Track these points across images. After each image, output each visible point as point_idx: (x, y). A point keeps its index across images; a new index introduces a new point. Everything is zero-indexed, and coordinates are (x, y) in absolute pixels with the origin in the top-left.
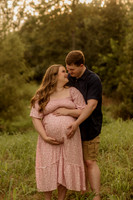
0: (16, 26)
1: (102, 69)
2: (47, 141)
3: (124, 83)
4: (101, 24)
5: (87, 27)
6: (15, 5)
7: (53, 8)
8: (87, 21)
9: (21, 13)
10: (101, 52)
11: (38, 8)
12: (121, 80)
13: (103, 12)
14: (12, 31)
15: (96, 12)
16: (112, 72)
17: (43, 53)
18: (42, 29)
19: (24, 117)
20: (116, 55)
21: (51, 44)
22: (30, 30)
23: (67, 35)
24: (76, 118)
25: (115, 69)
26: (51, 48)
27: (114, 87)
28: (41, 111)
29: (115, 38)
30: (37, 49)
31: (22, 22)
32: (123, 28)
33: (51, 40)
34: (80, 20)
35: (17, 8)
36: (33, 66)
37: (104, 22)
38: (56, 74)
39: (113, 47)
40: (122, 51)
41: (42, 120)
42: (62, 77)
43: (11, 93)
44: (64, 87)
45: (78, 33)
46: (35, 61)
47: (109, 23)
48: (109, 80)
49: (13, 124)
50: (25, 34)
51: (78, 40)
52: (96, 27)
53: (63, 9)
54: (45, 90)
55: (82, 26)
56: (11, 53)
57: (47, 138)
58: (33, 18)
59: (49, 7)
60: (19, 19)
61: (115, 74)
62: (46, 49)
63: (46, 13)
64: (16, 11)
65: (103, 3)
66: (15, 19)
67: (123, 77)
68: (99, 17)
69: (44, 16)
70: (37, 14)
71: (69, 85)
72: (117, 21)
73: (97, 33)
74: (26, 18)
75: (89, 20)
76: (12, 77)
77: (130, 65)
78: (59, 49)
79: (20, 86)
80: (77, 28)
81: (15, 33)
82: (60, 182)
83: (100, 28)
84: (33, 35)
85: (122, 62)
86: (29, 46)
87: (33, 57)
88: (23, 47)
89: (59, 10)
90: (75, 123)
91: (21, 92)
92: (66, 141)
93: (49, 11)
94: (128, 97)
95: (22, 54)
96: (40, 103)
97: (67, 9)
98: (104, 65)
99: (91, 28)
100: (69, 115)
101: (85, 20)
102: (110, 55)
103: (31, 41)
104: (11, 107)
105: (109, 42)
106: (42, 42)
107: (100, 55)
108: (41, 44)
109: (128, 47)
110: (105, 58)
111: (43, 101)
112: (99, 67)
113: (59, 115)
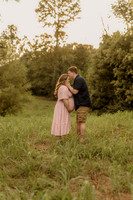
0: (17, 56)
5: (63, 61)
6: (18, 43)
8: (64, 58)
9: (21, 49)
14: (14, 59)
15: (70, 52)
17: (35, 75)
18: (34, 59)
21: (40, 69)
22: (27, 60)
23: (51, 65)
26: (40, 72)
30: (31, 72)
31: (22, 54)
32: (87, 63)
33: (41, 67)
34: (60, 56)
37: (75, 59)
40: (86, 77)
43: (15, 97)
45: (58, 64)
47: (78, 60)
53: (49, 48)
55: (61, 60)
62: (37, 72)
63: (39, 50)
64: (18, 46)
65: (74, 47)
66: (17, 51)
68: (71, 56)
69: (36, 52)
72: (83, 59)
74: (24, 52)
78: (46, 74)
80: (58, 62)
81: (17, 61)
91: (22, 97)
99: (66, 62)
103: (28, 66)
106: (35, 68)
109: (89, 75)
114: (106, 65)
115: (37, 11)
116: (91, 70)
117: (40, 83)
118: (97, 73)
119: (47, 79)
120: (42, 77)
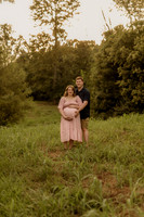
2: (65, 119)
4: (74, 60)
5: (64, 61)
6: (12, 44)
9: (17, 50)
17: (34, 78)
22: (24, 62)
23: (51, 66)
24: (78, 109)
29: (84, 69)
30: (30, 76)
31: (18, 56)
32: (89, 63)
33: (40, 70)
34: (60, 56)
37: (77, 59)
40: (89, 78)
45: (58, 65)
47: (80, 59)
51: (58, 70)
52: (71, 62)
55: (61, 60)
58: (27, 54)
60: (16, 54)
62: (36, 75)
64: (14, 47)
65: (74, 44)
66: (13, 53)
69: (34, 53)
70: (30, 51)
72: (86, 58)
73: (71, 66)
74: (20, 53)
75: (66, 57)
77: (93, 88)
78: (46, 76)
80: (58, 62)
81: (13, 63)
91: (22, 104)
99: (67, 62)
100: (75, 108)
101: (63, 56)
105: (80, 72)
106: (34, 71)
109: (93, 76)
114: (110, 64)
115: (32, 8)
116: (94, 70)
117: (40, 87)
118: (100, 73)
119: (48, 82)
120: (42, 80)
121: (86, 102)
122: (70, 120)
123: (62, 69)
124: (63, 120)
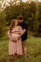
0: (3, 9)
1: (29, 22)
2: (12, 41)
3: (35, 27)
4: (29, 9)
5: (24, 9)
6: (2, 2)
7: (14, 3)
8: (25, 8)
9: (4, 5)
10: (29, 17)
11: (10, 3)
12: (35, 26)
13: (29, 5)
14: (1, 10)
15: (27, 5)
16: (32, 23)
17: (11, 17)
18: (11, 10)
19: (5, 36)
20: (33, 18)
21: (13, 14)
22: (7, 10)
23: (19, 12)
24: (20, 34)
25: (33, 22)
26: (13, 16)
27: (33, 28)
28: (10, 32)
29: (33, 13)
30: (9, 16)
31: (5, 7)
32: (36, 10)
33: (14, 13)
34: (22, 7)
35: (3, 3)
36: (8, 21)
37: (30, 8)
38: (15, 22)
39: (32, 16)
40: (35, 17)
41: (11, 35)
42: (16, 23)
43: (1, 29)
44: (17, 26)
45: (22, 11)
46: (9, 20)
47: (31, 8)
48: (31, 25)
49: (2, 39)
50: (5, 11)
51: (22, 13)
52: (27, 9)
53: (17, 4)
54: (12, 26)
55: (23, 9)
56: (1, 17)
57: (12, 40)
58: (8, 6)
59: (13, 3)
60: (4, 7)
61: (33, 24)
62: (12, 16)
63: (12, 5)
64: (3, 4)
65: (30, 2)
66: (3, 6)
67: (35, 25)
68: (28, 6)
69: (11, 6)
70: (9, 5)
71: (18, 25)
72: (34, 7)
73: (28, 11)
74: (6, 6)
75: (25, 7)
76: (1, 24)
77: (37, 21)
79: (4, 27)
80: (22, 10)
81: (3, 11)
82: (15, 52)
83: (28, 10)
84: (8, 12)
85: (35, 20)
86: (7, 15)
87: (8, 18)
88: (5, 15)
89: (16, 4)
90: (20, 36)
91: (4, 29)
92: (17, 41)
93: (13, 4)
94: (37, 31)
95: (5, 18)
96: (10, 30)
97: (18, 4)
98: (30, 21)
100: (18, 34)
101: (24, 7)
102: (32, 18)
103: (7, 13)
104: (1, 33)
105: (31, 14)
106: (11, 14)
107: (28, 18)
108: (10, 15)
109: (37, 15)
110: (30, 19)
111: (11, 29)
112: (28, 22)
113: (15, 33)
121: (25, 30)
122: (15, 41)
123: (23, 13)
124: (10, 41)
